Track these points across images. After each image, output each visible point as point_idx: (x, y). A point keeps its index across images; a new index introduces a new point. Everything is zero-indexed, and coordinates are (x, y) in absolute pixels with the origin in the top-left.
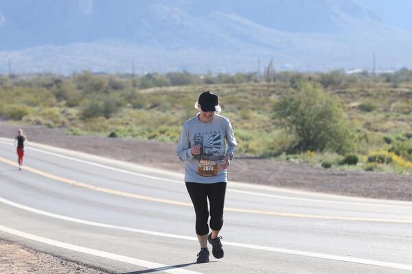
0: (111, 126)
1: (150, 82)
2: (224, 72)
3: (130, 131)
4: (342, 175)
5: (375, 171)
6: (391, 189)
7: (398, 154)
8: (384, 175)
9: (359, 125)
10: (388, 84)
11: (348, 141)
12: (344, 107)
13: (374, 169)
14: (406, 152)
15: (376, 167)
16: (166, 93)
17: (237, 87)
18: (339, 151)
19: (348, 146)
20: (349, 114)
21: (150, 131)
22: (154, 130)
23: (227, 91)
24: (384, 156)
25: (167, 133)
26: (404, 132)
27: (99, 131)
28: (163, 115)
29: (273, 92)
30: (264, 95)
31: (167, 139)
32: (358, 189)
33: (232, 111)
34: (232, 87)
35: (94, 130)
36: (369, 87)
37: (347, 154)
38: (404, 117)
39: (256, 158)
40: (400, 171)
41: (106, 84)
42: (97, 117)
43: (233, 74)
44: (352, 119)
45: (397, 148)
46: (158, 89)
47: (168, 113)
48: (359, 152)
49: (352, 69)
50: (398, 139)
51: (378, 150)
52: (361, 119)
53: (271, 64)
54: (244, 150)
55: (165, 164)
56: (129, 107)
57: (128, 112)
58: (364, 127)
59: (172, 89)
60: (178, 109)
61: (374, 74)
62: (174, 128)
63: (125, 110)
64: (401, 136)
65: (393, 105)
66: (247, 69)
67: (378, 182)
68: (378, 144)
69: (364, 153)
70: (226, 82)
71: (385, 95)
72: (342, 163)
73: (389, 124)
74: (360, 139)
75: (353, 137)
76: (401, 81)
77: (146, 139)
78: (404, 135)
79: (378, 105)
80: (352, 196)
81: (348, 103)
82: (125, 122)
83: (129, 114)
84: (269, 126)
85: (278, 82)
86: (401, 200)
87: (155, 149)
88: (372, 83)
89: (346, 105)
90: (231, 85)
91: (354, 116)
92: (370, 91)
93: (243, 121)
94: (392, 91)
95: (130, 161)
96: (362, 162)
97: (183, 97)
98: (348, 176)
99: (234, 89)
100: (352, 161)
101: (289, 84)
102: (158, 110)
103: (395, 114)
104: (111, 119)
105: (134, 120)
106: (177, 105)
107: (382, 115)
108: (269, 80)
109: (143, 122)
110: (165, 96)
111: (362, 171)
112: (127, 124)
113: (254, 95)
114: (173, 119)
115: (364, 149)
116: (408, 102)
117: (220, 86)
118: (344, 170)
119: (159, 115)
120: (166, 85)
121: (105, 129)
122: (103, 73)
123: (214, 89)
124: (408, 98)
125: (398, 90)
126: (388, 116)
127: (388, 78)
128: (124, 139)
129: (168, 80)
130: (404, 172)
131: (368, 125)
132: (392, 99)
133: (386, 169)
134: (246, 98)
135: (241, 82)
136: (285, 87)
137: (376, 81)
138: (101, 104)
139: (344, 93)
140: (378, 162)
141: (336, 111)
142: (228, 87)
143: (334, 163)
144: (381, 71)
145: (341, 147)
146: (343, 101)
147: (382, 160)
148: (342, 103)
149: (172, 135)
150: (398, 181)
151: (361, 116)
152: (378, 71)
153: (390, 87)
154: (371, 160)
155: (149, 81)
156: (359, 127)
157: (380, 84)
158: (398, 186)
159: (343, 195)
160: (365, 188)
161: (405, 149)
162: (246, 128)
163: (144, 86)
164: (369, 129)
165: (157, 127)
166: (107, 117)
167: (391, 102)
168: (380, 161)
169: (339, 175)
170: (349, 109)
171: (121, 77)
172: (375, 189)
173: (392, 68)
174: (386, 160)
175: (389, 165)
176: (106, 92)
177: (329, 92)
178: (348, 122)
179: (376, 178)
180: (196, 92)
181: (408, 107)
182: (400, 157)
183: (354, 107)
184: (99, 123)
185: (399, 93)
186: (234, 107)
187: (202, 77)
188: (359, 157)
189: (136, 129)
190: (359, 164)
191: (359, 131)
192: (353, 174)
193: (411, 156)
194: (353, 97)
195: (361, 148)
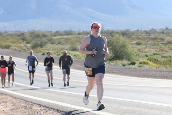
0: (43, 51)
1: (57, 34)
2: (85, 30)
4: (130, 69)
5: (142, 67)
6: (148, 74)
7: (150, 61)
8: (146, 69)
9: (136, 50)
11: (132, 56)
12: (130, 43)
15: (142, 66)
16: (63, 38)
18: (129, 60)
19: (132, 58)
20: (132, 46)
21: (58, 53)
22: (59, 52)
24: (145, 62)
26: (153, 53)
27: (38, 52)
28: (62, 47)
32: (136, 74)
36: (140, 36)
37: (132, 61)
38: (153, 47)
40: (151, 67)
41: (41, 35)
42: (38, 47)
44: (133, 48)
45: (150, 59)
46: (60, 37)
47: (64, 46)
48: (136, 60)
49: (133, 29)
50: (150, 55)
51: (143, 60)
52: (136, 48)
53: (103, 27)
56: (50, 44)
58: (138, 51)
59: (66, 37)
60: (68, 44)
61: (141, 31)
63: (48, 45)
64: (151, 54)
65: (149, 42)
67: (143, 71)
68: (143, 57)
69: (138, 61)
70: (86, 34)
71: (145, 39)
72: (130, 64)
73: (147, 50)
74: (136, 55)
75: (134, 54)
76: (151, 34)
77: (56, 56)
78: (153, 54)
79: (143, 42)
80: (134, 77)
81: (132, 42)
82: (48, 49)
83: (50, 46)
85: (105, 34)
86: (152, 78)
88: (141, 34)
89: (131, 43)
91: (134, 47)
92: (140, 37)
94: (148, 37)
96: (137, 64)
97: (70, 40)
98: (132, 69)
100: (133, 64)
101: (109, 35)
102: (61, 45)
103: (149, 46)
104: (43, 48)
105: (51, 48)
106: (68, 43)
107: (144, 46)
108: (102, 33)
109: (54, 49)
110: (63, 39)
111: (137, 67)
114: (66, 48)
116: (154, 41)
117: (84, 36)
118: (130, 67)
119: (61, 46)
120: (64, 35)
121: (41, 52)
122: (40, 31)
124: (154, 40)
126: (147, 47)
127: (146, 32)
129: (64, 33)
130: (153, 68)
131: (139, 50)
132: (148, 40)
133: (146, 66)
137: (142, 33)
138: (39, 43)
139: (130, 38)
140: (143, 64)
141: (127, 45)
143: (126, 65)
144: (144, 30)
145: (129, 58)
146: (130, 41)
147: (144, 63)
148: (129, 42)
150: (151, 71)
151: (137, 46)
152: (143, 30)
153: (147, 36)
154: (140, 63)
155: (57, 33)
156: (136, 51)
157: (143, 34)
158: (151, 73)
159: (130, 76)
160: (138, 74)
161: (153, 59)
163: (55, 36)
164: (140, 52)
165: (60, 51)
166: (42, 47)
167: (148, 41)
170: (132, 44)
171: (47, 32)
172: (142, 74)
173: (148, 29)
174: (146, 63)
175: (147, 65)
176: (41, 38)
177: (125, 38)
178: (132, 49)
180: (74, 38)
181: (154, 43)
183: (134, 43)
184: (38, 50)
185: (151, 38)
187: (77, 32)
188: (136, 62)
190: (136, 65)
191: (136, 52)
192: (133, 68)
193: (156, 62)
194: (133, 39)
195: (137, 59)
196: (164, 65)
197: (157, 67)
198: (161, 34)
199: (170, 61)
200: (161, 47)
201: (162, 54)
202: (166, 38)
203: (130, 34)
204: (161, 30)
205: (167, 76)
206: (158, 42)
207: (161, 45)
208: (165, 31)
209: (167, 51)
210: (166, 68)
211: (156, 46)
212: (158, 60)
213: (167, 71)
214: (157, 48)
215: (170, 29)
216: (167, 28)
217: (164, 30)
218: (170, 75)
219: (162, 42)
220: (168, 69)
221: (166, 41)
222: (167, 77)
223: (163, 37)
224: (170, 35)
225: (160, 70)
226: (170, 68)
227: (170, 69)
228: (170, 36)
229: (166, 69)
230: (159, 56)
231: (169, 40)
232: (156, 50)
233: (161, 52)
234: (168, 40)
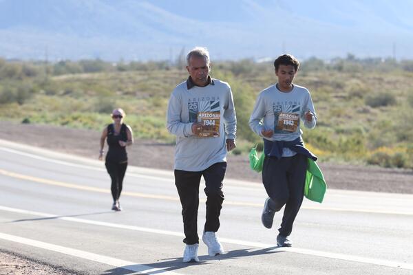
0: (24, 113)
1: (63, 69)
2: (136, 59)
3: (43, 117)
12: (254, 96)
14: (315, 140)
16: (78, 80)
17: (149, 74)
18: (250, 138)
21: (63, 117)
22: (66, 116)
23: (139, 78)
25: (79, 119)
27: (12, 117)
28: (76, 102)
31: (80, 125)
33: (144, 98)
34: (144, 75)
35: (7, 116)
37: (257, 142)
39: (167, 145)
41: (19, 70)
42: (11, 103)
43: (145, 61)
46: (70, 76)
47: (81, 99)
49: (263, 58)
53: (183, 52)
54: (155, 136)
55: (78, 150)
56: (43, 94)
57: (41, 98)
59: (85, 76)
60: (91, 96)
62: (87, 114)
63: (38, 97)
66: (160, 57)
70: (138, 69)
76: (310, 71)
77: (58, 125)
81: (258, 91)
82: (38, 108)
83: (43, 101)
87: (68, 135)
90: (143, 72)
93: (154, 108)
94: (301, 80)
95: (43, 146)
97: (95, 84)
99: (146, 77)
102: (71, 96)
104: (24, 105)
106: (90, 92)
109: (55, 109)
110: (77, 84)
112: (40, 110)
113: (165, 82)
114: (86, 105)
116: (316, 91)
117: (132, 74)
119: (72, 102)
120: (79, 72)
121: (18, 115)
122: (16, 60)
123: (126, 77)
124: (317, 87)
125: (307, 79)
128: (38, 125)
129: (81, 68)
134: (157, 85)
135: (153, 70)
138: (14, 91)
139: (254, 81)
141: (246, 98)
142: (140, 74)
143: (244, 151)
145: (250, 134)
146: (253, 89)
148: (253, 91)
149: (85, 121)
155: (63, 67)
159: (253, 181)
161: (314, 137)
162: (158, 115)
163: (57, 73)
165: (70, 113)
166: (20, 103)
169: (248, 162)
171: (35, 64)
176: (20, 78)
177: (240, 81)
180: (108, 80)
181: (317, 96)
182: (309, 145)
184: (12, 110)
185: (308, 82)
186: (146, 94)
187: (115, 65)
189: (49, 115)
193: (320, 144)
196: (344, 151)
197: (324, 158)
198: (336, 72)
199: (356, 141)
200: (334, 106)
201: (337, 125)
202: (347, 83)
203: (254, 71)
204: (335, 63)
205: (350, 181)
206: (327, 92)
207: (335, 100)
208: (346, 65)
209: (350, 117)
210: (347, 160)
211: (321, 104)
212: (325, 140)
213: (351, 167)
214: (325, 108)
215: (357, 61)
216: (351, 58)
217: (342, 62)
218: (359, 180)
219: (338, 92)
220: (350, 164)
221: (348, 89)
222: (348, 184)
223: (339, 81)
224: (359, 74)
225: (331, 165)
226: (357, 160)
227: (357, 163)
228: (358, 78)
229: (346, 164)
230: (329, 129)
231: (357, 89)
232: (321, 115)
233: (334, 119)
234: (352, 89)
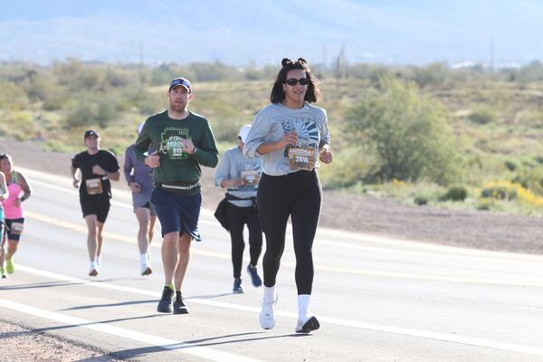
0: (108, 140)
1: (166, 76)
4: (444, 216)
5: (492, 210)
6: (515, 237)
7: (525, 186)
8: (505, 216)
9: (469, 143)
10: (512, 84)
11: (453, 166)
12: (447, 118)
13: (490, 207)
14: (537, 184)
15: (493, 205)
18: (440, 180)
19: (453, 173)
20: (455, 127)
24: (505, 188)
26: (534, 154)
29: (345, 93)
30: (332, 98)
32: (467, 237)
36: (485, 88)
37: (451, 186)
38: (535, 132)
40: (528, 211)
41: (101, 78)
42: (88, 125)
44: (458, 134)
45: (523, 179)
48: (469, 183)
49: (460, 62)
50: (525, 164)
51: (496, 181)
52: (471, 135)
53: (342, 52)
56: (134, 113)
57: (132, 119)
58: (476, 146)
59: (198, 86)
60: (207, 115)
61: (491, 69)
63: (128, 116)
64: (529, 159)
65: (519, 115)
67: (496, 226)
68: (497, 171)
69: (475, 184)
71: (507, 100)
72: (443, 199)
73: (512, 143)
74: (471, 164)
75: (460, 160)
76: (530, 80)
78: (534, 159)
79: (498, 114)
80: (458, 246)
81: (453, 110)
82: (128, 134)
83: (136, 123)
84: (337, 143)
85: (352, 79)
86: (531, 252)
88: (488, 83)
89: (451, 114)
91: (461, 130)
92: (486, 93)
94: (517, 95)
96: (472, 196)
97: (214, 98)
98: (453, 217)
100: (459, 195)
101: (367, 82)
103: (521, 127)
104: (108, 130)
106: (204, 111)
107: (502, 130)
108: (338, 76)
111: (472, 211)
112: (132, 137)
115: (477, 178)
116: (540, 111)
117: (267, 84)
118: (446, 208)
122: (97, 62)
123: (258, 88)
124: (541, 104)
125: (526, 93)
126: (511, 131)
127: (512, 75)
129: (192, 74)
130: (534, 213)
131: (482, 144)
132: (518, 105)
133: (508, 208)
136: (362, 87)
137: (494, 79)
138: (94, 108)
139: (448, 96)
140: (496, 197)
141: (436, 122)
143: (432, 198)
144: (502, 66)
145: (441, 175)
146: (446, 107)
147: (502, 194)
148: (445, 111)
150: (525, 225)
151: (472, 130)
152: (498, 66)
153: (515, 88)
154: (486, 194)
155: (165, 73)
156: (470, 146)
157: (501, 83)
158: (524, 234)
159: (444, 244)
160: (477, 236)
161: (535, 179)
163: (157, 82)
164: (483, 149)
166: (103, 127)
167: (516, 110)
168: (499, 196)
169: (439, 215)
170: (456, 119)
171: (124, 68)
172: (491, 237)
174: (507, 195)
175: (512, 202)
176: (102, 90)
177: (427, 95)
178: (453, 139)
179: (493, 221)
180: (232, 92)
181: (541, 119)
182: (529, 191)
183: (461, 117)
185: (527, 97)
187: (242, 70)
188: (469, 189)
190: (468, 200)
191: (468, 152)
192: (459, 214)
194: (461, 102)
195: (472, 177)
203: (446, 82)
